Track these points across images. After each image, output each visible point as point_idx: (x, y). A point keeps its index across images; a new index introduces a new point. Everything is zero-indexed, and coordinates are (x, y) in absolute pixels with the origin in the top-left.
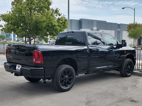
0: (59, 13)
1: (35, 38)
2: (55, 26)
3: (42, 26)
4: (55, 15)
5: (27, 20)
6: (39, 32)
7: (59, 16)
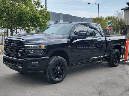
0: (41, 5)
1: (17, 28)
2: (38, 17)
3: (26, 17)
4: (36, 7)
5: (10, 11)
6: (22, 23)
7: (41, 8)
